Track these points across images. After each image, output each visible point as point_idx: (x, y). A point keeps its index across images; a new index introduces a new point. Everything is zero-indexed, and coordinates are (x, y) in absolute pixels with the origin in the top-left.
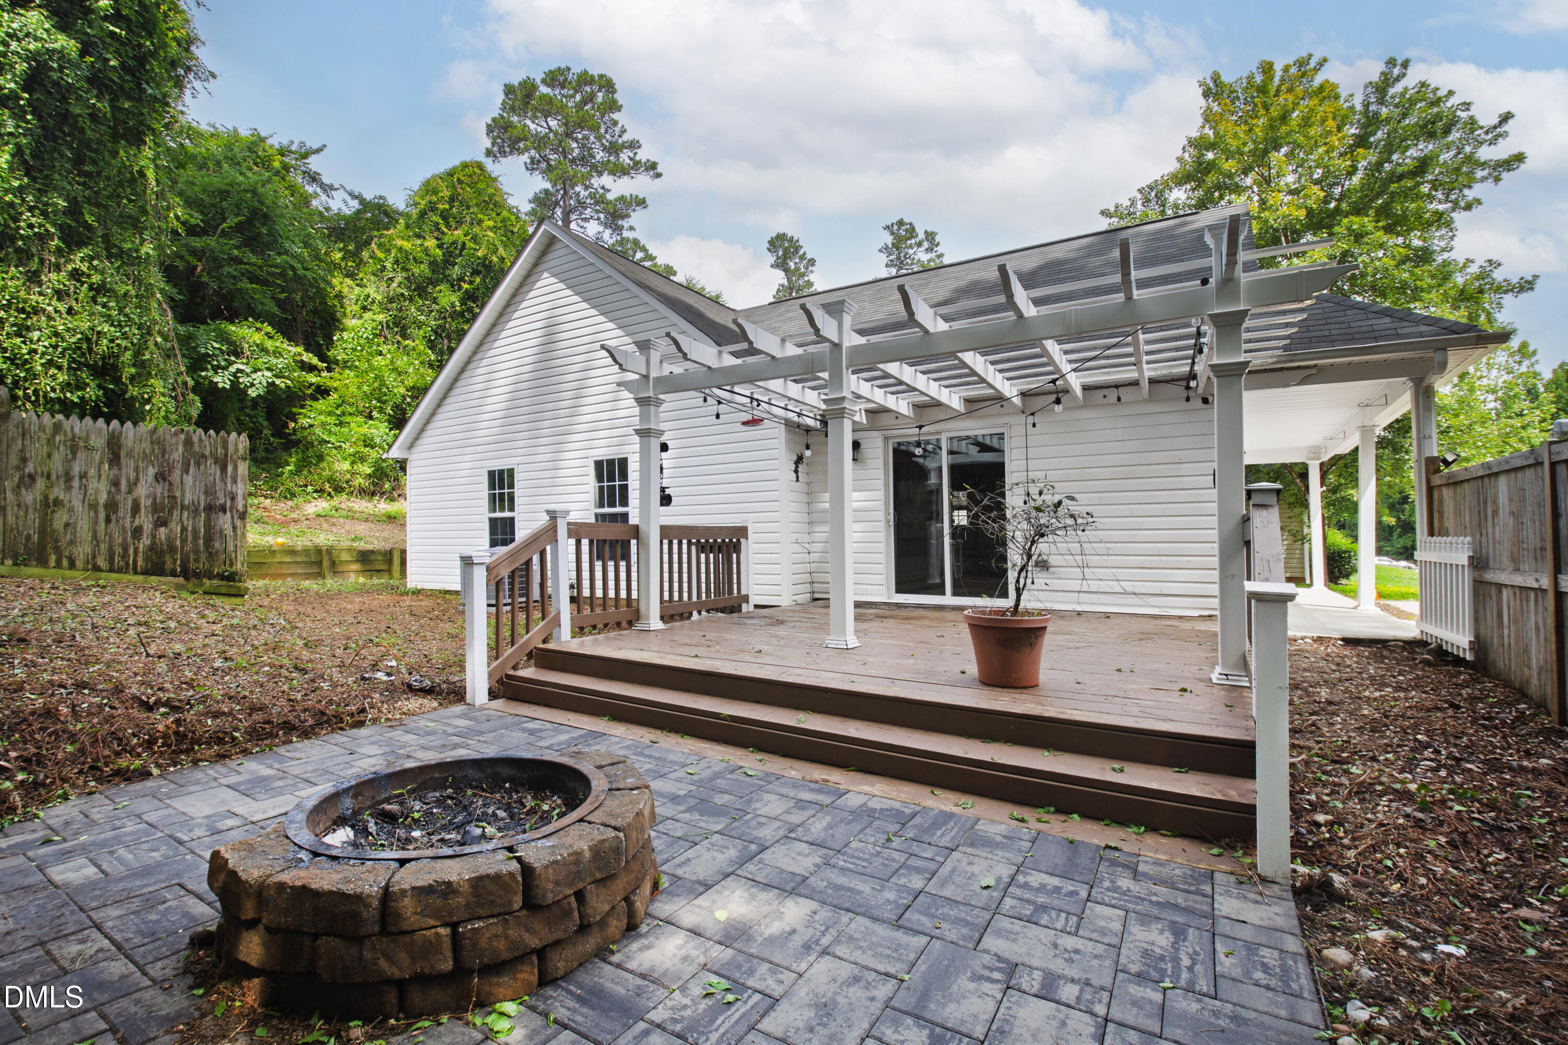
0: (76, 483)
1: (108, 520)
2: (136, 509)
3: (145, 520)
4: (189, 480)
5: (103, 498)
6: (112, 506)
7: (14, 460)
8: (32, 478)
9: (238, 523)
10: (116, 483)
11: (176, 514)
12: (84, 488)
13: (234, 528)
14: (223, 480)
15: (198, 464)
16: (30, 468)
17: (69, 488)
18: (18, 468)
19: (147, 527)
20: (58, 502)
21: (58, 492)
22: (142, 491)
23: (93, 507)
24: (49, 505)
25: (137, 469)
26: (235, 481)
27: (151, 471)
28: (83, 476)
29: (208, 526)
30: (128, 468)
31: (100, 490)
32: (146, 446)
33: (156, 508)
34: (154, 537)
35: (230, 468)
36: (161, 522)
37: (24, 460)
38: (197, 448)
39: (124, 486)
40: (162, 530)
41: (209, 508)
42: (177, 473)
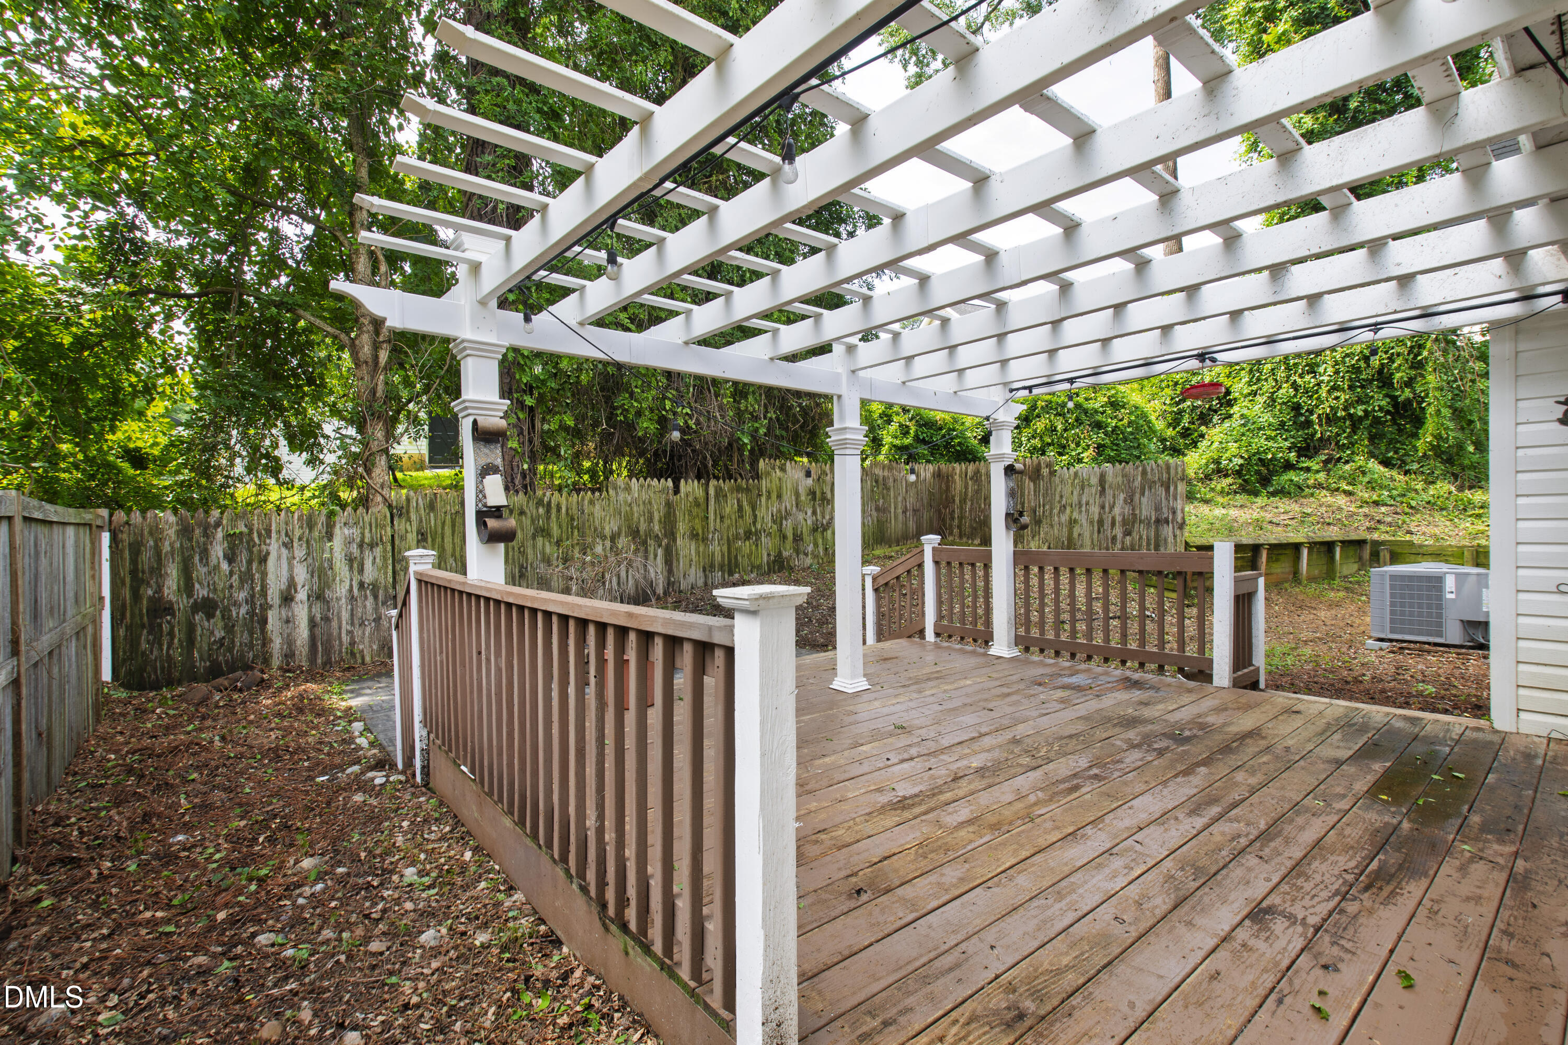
0: (1083, 509)
1: (1099, 532)
2: (1113, 524)
3: (1118, 531)
4: (1144, 500)
5: (1096, 518)
6: (1101, 522)
7: (1057, 498)
8: (1064, 507)
9: (1178, 532)
10: (1103, 507)
11: (1136, 526)
12: (1087, 511)
13: (1175, 536)
14: (1167, 499)
15: (1150, 488)
16: (1064, 502)
17: (1080, 512)
18: (1060, 502)
19: (1120, 536)
20: (1075, 521)
21: (1075, 515)
22: (1117, 511)
23: (1092, 523)
24: (1072, 522)
25: (1114, 497)
26: (1175, 499)
27: (1122, 496)
28: (1087, 504)
29: (1157, 535)
30: (1109, 493)
31: (1095, 510)
32: (1120, 479)
33: (1124, 522)
34: (1123, 543)
35: (1172, 488)
36: (1128, 533)
37: (1061, 497)
38: (1149, 476)
39: (1107, 509)
40: (1128, 538)
41: (1158, 521)
42: (1137, 495)
